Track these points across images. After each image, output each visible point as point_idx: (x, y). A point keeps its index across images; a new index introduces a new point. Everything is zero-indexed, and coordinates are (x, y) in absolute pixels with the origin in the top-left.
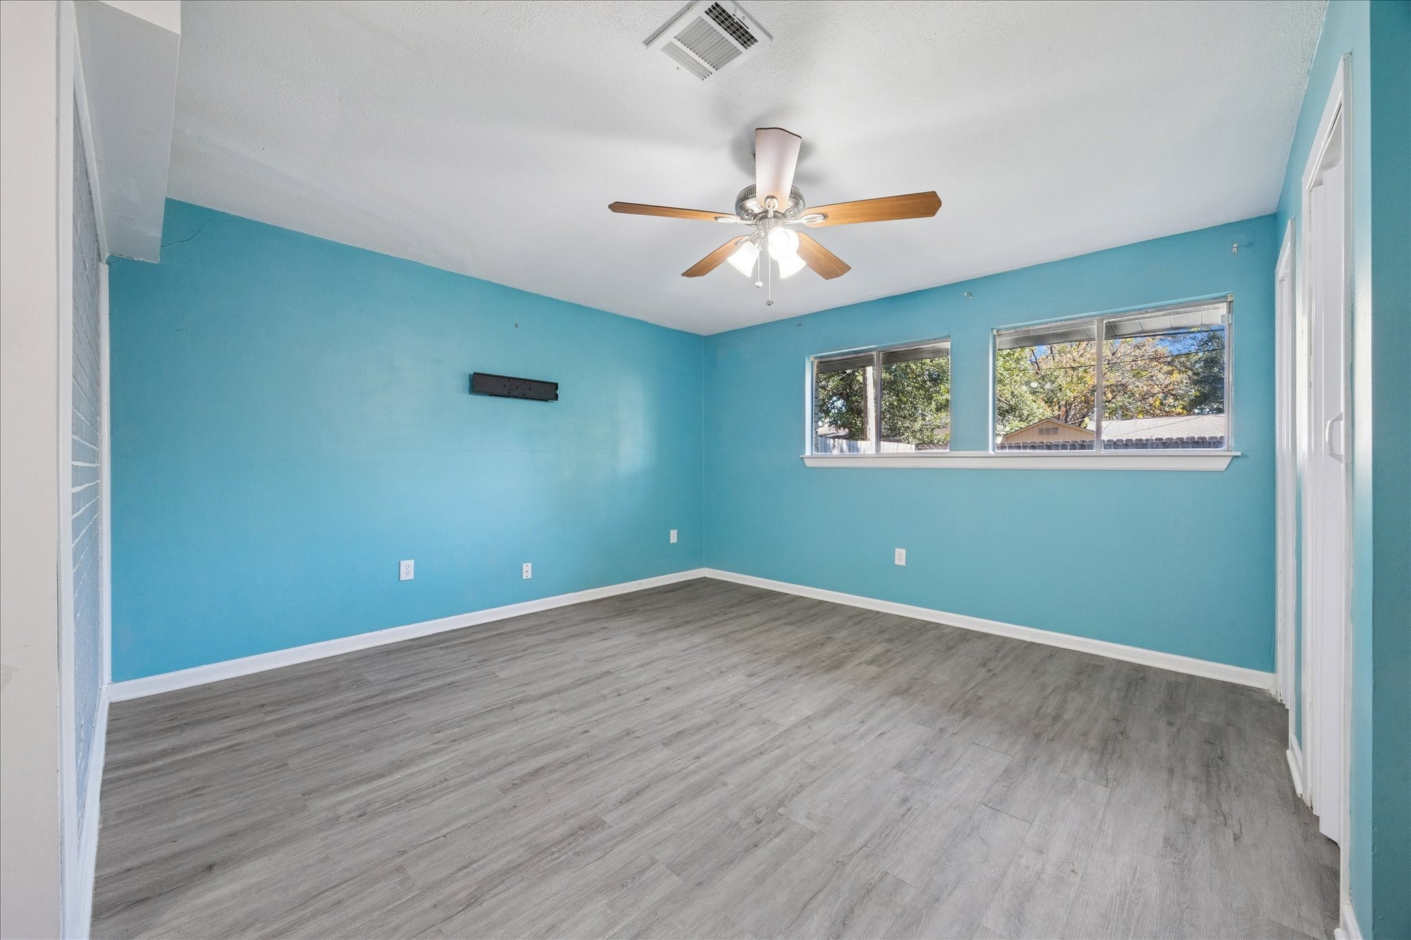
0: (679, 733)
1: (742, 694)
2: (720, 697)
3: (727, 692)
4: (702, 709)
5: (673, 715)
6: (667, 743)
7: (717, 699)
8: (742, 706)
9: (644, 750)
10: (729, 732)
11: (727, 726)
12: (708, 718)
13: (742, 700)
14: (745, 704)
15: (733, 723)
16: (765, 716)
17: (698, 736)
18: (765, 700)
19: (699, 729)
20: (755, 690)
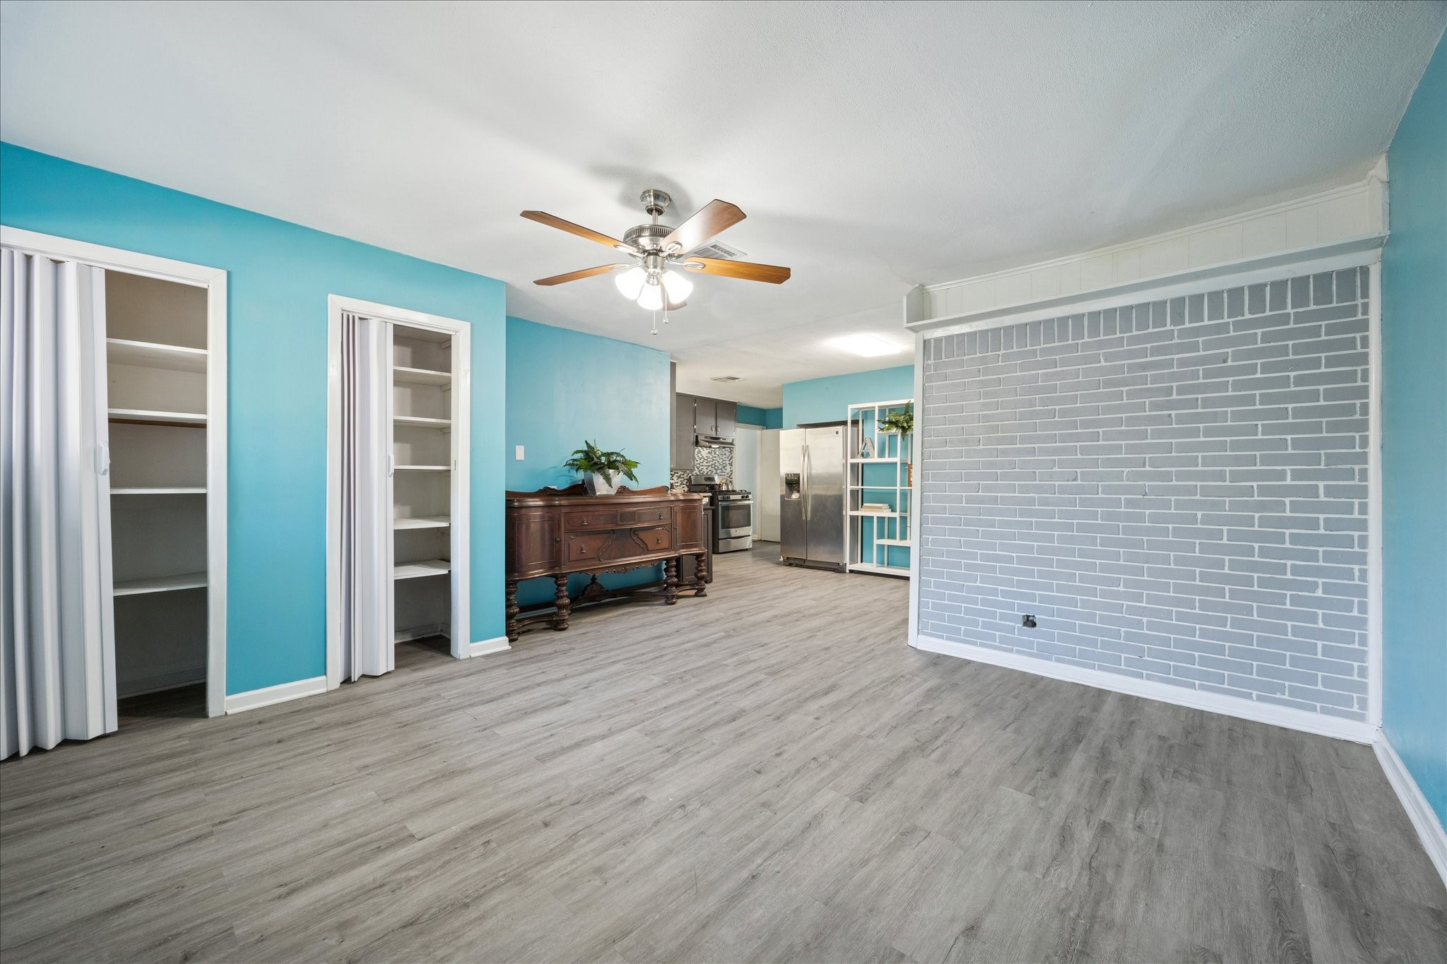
0: (734, 719)
1: (664, 766)
2: (691, 760)
3: (681, 769)
4: (713, 744)
5: (743, 736)
6: (742, 712)
7: (697, 758)
8: (668, 750)
9: (759, 707)
10: (689, 722)
11: (688, 728)
12: (707, 736)
13: (668, 756)
14: (664, 752)
15: (682, 731)
16: (648, 739)
17: (716, 718)
18: (637, 758)
19: (716, 725)
20: (643, 774)
